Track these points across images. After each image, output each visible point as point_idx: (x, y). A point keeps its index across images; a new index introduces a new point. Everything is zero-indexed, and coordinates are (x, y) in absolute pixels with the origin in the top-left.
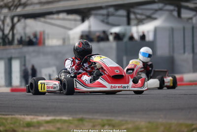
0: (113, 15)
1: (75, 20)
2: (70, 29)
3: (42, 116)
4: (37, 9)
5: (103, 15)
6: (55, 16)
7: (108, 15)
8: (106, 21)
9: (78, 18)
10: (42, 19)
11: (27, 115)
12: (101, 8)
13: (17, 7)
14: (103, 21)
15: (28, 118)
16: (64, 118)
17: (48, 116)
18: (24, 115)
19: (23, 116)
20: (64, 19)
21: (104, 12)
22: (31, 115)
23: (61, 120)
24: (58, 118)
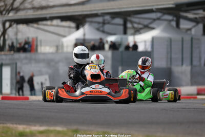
0: (109, 23)
1: (69, 27)
2: (64, 36)
3: (35, 126)
4: (30, 14)
5: (99, 23)
6: (49, 22)
7: (104, 23)
8: (101, 29)
9: (73, 25)
10: (35, 25)
11: (20, 124)
12: (96, 15)
13: (9, 11)
14: (98, 29)
15: (21, 128)
16: (59, 128)
17: (41, 126)
18: (16, 124)
19: (15, 126)
20: (58, 26)
21: (100, 19)
22: (24, 124)
23: (55, 131)
24: (52, 128)
